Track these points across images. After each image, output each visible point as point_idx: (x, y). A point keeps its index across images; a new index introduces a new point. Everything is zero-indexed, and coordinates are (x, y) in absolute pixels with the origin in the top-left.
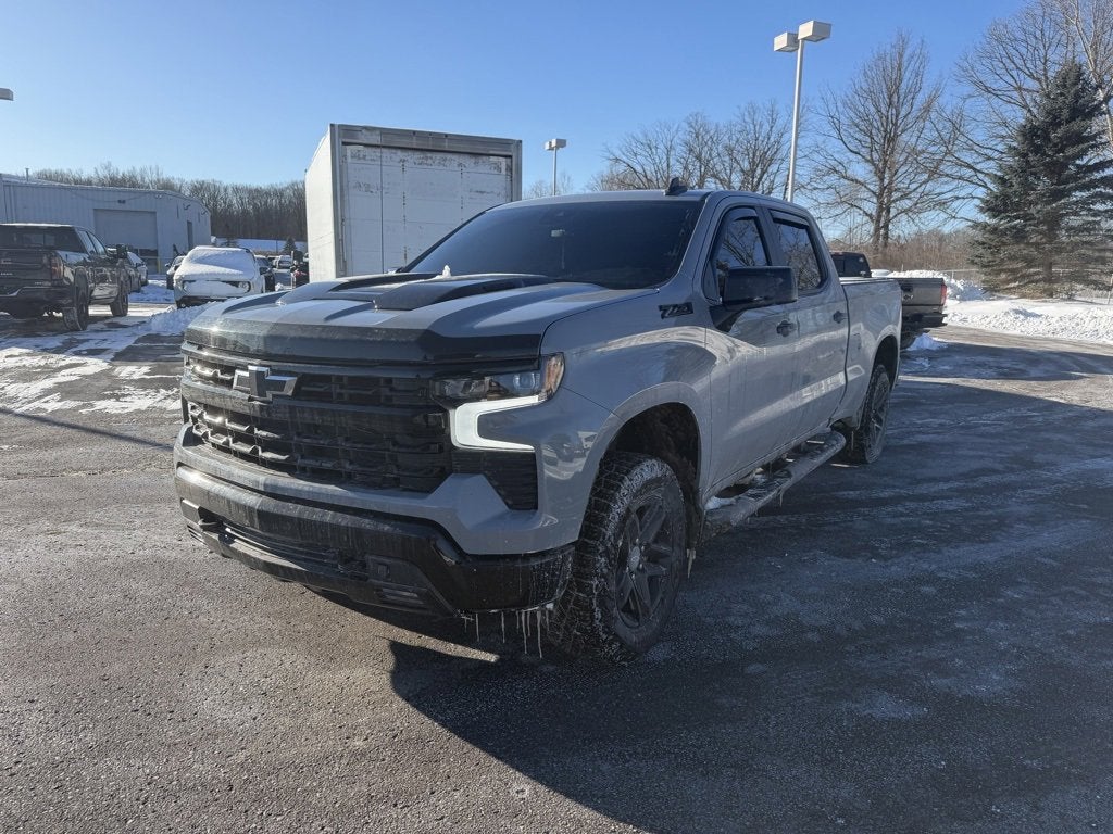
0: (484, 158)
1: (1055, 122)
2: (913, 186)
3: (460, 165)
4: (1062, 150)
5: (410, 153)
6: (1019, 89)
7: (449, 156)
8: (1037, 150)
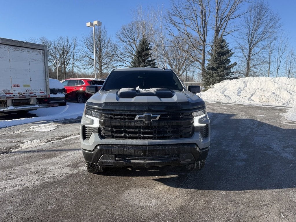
0: (36, 50)
1: (143, 51)
2: (107, 62)
3: (28, 51)
4: (145, 57)
5: (11, 47)
6: (129, 41)
7: (24, 49)
8: (140, 56)
